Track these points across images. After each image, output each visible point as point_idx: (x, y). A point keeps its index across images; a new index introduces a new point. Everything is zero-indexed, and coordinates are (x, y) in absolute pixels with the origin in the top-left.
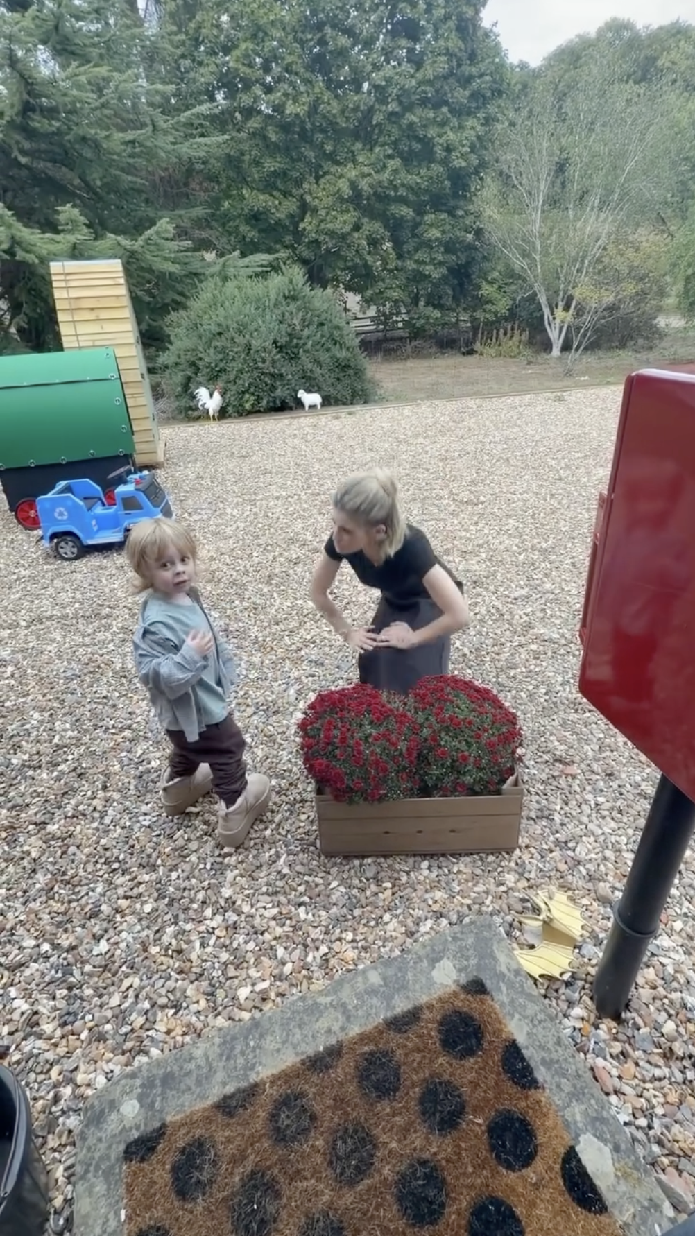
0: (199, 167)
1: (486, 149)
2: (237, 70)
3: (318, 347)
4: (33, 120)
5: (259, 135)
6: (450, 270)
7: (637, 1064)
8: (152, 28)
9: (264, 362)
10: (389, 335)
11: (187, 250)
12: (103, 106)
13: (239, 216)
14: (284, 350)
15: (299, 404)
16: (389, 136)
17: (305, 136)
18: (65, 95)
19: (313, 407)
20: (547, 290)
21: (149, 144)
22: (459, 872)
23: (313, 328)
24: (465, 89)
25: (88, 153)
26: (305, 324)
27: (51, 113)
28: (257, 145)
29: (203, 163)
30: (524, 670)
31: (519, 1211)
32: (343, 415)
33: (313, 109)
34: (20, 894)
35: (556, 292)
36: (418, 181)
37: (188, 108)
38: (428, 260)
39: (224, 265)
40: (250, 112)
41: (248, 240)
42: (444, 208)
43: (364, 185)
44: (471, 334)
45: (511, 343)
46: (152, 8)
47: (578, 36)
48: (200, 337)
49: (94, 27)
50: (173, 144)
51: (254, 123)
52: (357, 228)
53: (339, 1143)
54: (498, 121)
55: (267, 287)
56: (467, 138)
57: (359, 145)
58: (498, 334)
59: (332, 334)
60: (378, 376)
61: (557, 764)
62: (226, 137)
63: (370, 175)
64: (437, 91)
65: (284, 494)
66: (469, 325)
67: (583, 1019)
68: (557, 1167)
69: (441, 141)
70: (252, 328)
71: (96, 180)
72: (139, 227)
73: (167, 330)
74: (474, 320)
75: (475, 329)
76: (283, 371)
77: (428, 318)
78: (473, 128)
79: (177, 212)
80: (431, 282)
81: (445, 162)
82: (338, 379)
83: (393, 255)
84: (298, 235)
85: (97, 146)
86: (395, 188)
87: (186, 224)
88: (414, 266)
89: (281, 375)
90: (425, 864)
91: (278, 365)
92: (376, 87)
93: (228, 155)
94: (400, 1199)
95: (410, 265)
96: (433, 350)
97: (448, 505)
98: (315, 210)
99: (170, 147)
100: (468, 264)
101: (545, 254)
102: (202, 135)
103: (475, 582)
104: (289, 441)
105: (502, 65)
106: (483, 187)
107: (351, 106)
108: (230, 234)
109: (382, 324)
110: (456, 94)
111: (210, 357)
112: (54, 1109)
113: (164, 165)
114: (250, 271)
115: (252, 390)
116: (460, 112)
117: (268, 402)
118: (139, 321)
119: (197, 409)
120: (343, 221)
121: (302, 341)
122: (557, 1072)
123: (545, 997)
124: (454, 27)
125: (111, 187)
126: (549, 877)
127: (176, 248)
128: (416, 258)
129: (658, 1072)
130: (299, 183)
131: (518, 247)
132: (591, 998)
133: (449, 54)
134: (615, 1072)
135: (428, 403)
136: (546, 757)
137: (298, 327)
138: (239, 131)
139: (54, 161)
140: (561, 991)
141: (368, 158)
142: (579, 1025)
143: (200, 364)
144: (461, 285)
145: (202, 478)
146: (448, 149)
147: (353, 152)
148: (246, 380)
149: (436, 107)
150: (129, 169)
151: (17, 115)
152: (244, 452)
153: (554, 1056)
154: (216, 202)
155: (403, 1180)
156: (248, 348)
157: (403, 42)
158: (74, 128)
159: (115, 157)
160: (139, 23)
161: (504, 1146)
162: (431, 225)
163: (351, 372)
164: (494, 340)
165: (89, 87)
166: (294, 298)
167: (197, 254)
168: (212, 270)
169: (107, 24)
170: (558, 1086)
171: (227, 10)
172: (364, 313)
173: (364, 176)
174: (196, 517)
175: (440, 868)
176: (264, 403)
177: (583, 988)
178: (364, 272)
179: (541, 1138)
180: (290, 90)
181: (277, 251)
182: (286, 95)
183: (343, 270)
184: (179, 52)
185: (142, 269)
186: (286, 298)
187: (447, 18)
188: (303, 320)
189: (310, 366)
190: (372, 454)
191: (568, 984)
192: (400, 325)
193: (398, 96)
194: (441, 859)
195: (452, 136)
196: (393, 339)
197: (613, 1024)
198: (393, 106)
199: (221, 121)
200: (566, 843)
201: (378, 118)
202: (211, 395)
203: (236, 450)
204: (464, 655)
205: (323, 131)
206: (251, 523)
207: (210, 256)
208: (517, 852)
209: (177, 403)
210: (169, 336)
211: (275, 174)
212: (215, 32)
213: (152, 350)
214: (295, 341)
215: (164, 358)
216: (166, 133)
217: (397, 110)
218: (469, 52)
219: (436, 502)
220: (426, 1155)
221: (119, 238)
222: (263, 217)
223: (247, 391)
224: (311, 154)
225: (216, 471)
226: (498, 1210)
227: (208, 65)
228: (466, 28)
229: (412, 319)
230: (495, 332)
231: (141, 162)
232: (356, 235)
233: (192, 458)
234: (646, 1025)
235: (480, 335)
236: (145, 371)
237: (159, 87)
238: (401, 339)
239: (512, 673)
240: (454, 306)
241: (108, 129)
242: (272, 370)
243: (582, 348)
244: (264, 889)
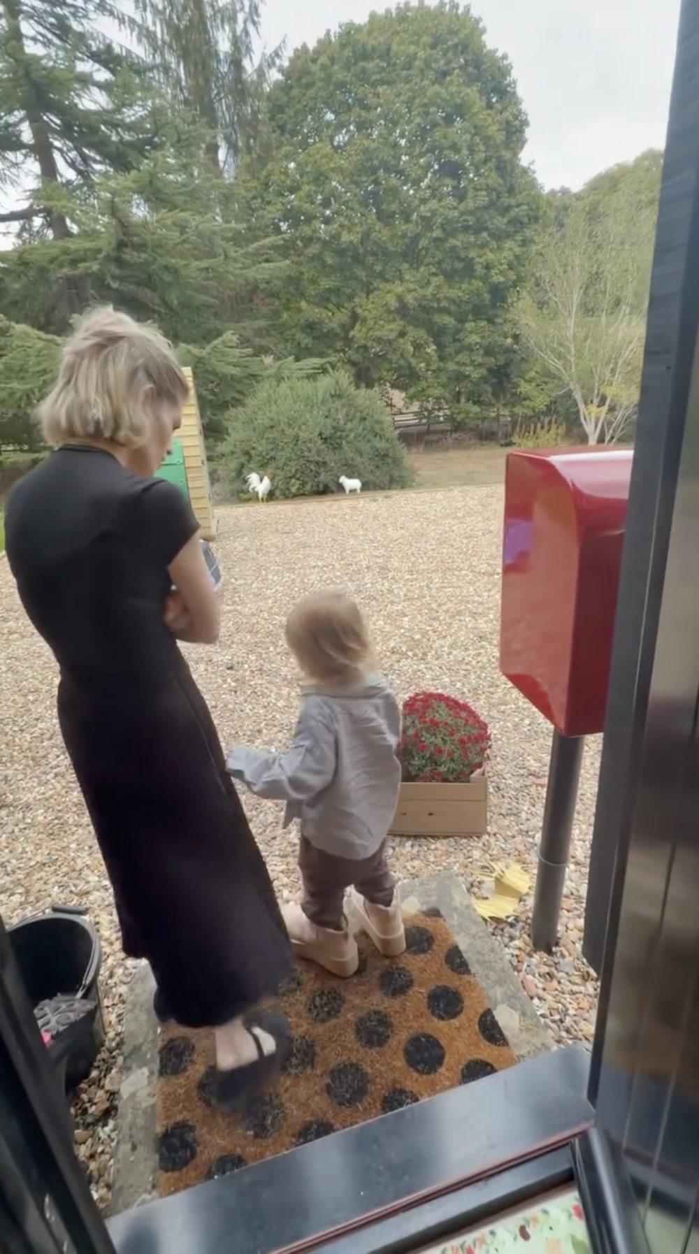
0: (262, 286)
1: (524, 266)
2: (300, 207)
3: (360, 438)
4: (125, 253)
5: (318, 258)
6: (489, 370)
7: (559, 982)
8: (229, 176)
9: (310, 451)
10: (433, 428)
11: (248, 356)
12: (184, 241)
13: (296, 326)
14: (329, 441)
15: (341, 488)
16: (434, 257)
17: (357, 259)
18: (153, 234)
19: (353, 491)
20: (583, 388)
21: (220, 270)
22: (436, 849)
23: (356, 421)
24: (503, 217)
25: (168, 278)
26: (349, 419)
27: (141, 247)
28: (315, 267)
29: (267, 283)
30: (513, 706)
31: (443, 1042)
32: (380, 498)
33: (366, 236)
34: (86, 848)
35: (591, 390)
36: (460, 294)
37: (256, 239)
38: (468, 362)
39: (279, 368)
40: (308, 241)
41: (303, 346)
42: (484, 317)
43: (410, 299)
44: (510, 428)
45: (548, 436)
46: (230, 160)
47: (617, 165)
48: (254, 430)
49: (181, 178)
50: (241, 269)
51: (314, 249)
52: (402, 334)
53: (318, 999)
54: (534, 242)
55: (315, 388)
56: (505, 258)
57: (405, 266)
58: (535, 427)
59: (373, 427)
60: (417, 465)
61: (531, 777)
62: (287, 262)
63: (415, 290)
64: (478, 220)
65: (320, 564)
66: (509, 419)
67: (520, 949)
68: (476, 1020)
69: (481, 261)
70: (301, 422)
71: (174, 299)
72: (208, 336)
73: (226, 424)
74: (513, 415)
75: (514, 424)
76: (327, 459)
77: (468, 413)
78: (511, 249)
79: (241, 324)
80: (471, 381)
81: (485, 279)
82: (377, 467)
83: (435, 358)
84: (348, 341)
85: (175, 272)
86: (438, 300)
87: (248, 333)
88: (456, 367)
89: (325, 463)
90: (409, 844)
91: (323, 454)
92: (423, 218)
93: (289, 276)
94: (358, 1032)
95: (451, 366)
96: (473, 441)
97: (467, 575)
98: (364, 320)
99: (238, 272)
100: (507, 365)
101: (580, 355)
102: (267, 261)
103: (481, 637)
104: (329, 520)
105: (539, 196)
106: (519, 299)
107: (399, 233)
108: (287, 341)
109: (425, 417)
110: (495, 221)
111: (262, 447)
112: (109, 981)
113: (232, 286)
114: (302, 373)
115: (298, 476)
116: (500, 236)
117: (312, 486)
118: (202, 415)
119: (248, 492)
120: (389, 330)
121: (344, 434)
122: (487, 968)
123: (493, 934)
124: (493, 168)
125: (186, 305)
126: (509, 854)
127: (238, 354)
128: (457, 360)
129: (575, 988)
130: (350, 298)
131: (553, 350)
132: (529, 936)
133: (488, 189)
134: (540, 985)
135: (460, 489)
136: (521, 771)
137: (342, 422)
138: (299, 256)
139: (138, 284)
140: (506, 930)
141: (414, 276)
142: (516, 952)
143: (253, 452)
144: (500, 383)
145: (248, 550)
146: (488, 267)
147: (400, 271)
148: (293, 467)
149: (477, 232)
150: (203, 290)
151: (113, 250)
152: (287, 529)
153: (487, 958)
154: (277, 314)
155: (361, 1021)
156: (297, 438)
157: (448, 181)
158: (159, 259)
159: (191, 280)
160: (219, 175)
161: (438, 1006)
162: (471, 332)
163: (390, 461)
164: (532, 433)
165: (174, 228)
166: (340, 396)
167: (257, 359)
168: (269, 372)
169: (192, 175)
170: (487, 976)
171: (294, 160)
172: (407, 408)
173: (410, 291)
174: (241, 582)
175: (420, 846)
176: (308, 487)
177: (523, 928)
178: (408, 372)
179: (467, 1002)
180: (346, 222)
181: (328, 355)
182: (342, 226)
183: (388, 371)
184: (249, 195)
185: (207, 371)
186: (332, 396)
187: (486, 161)
188: (347, 415)
189: (351, 455)
190: (403, 532)
191: (512, 925)
192: (441, 419)
193: (442, 225)
194: (422, 840)
195: (491, 256)
196: (435, 432)
197: (545, 955)
198: (437, 233)
199: (284, 250)
200: (527, 832)
201: (423, 243)
202: (261, 480)
203: (280, 527)
204: (463, 693)
205: (374, 254)
206: (289, 587)
207: (268, 360)
208: (486, 837)
209: (230, 487)
210: (227, 429)
211: (330, 290)
212: (283, 178)
213: (211, 440)
214: (339, 433)
215: (222, 448)
216: (235, 260)
217: (441, 236)
218: (508, 185)
219: (456, 573)
220: (381, 1008)
221: (190, 347)
222: (318, 326)
223: (294, 476)
224: (362, 274)
225: (261, 544)
226: (428, 1041)
227: (275, 204)
228: (505, 167)
229: (453, 413)
230: (532, 426)
231: (212, 283)
232: (401, 341)
233: (241, 534)
234: (570, 954)
235: (518, 429)
236: (205, 459)
237: (233, 225)
238: (442, 432)
239: (503, 708)
240: (494, 401)
241: (186, 258)
242: (317, 458)
243: (614, 440)
244: (277, 853)
